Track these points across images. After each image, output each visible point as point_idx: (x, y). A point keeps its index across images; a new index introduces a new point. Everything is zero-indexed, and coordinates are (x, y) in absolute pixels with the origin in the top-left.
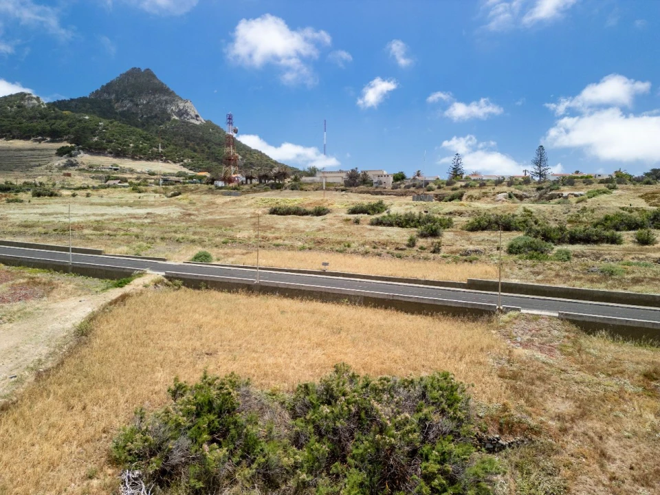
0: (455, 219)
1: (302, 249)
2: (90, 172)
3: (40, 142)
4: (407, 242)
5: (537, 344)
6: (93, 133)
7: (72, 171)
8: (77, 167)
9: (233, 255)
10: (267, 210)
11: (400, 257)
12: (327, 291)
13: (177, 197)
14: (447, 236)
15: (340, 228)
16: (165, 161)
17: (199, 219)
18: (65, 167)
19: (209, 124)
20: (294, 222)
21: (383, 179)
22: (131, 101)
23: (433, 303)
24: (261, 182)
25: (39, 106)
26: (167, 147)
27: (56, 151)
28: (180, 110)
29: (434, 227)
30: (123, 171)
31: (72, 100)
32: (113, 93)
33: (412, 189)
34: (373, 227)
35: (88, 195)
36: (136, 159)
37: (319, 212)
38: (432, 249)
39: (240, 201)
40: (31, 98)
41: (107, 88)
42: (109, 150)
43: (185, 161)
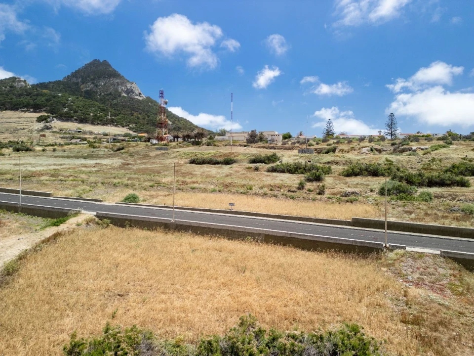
0: (333, 167)
1: (213, 191)
2: (60, 133)
3: (25, 113)
4: (297, 186)
5: (427, 283)
6: (64, 106)
7: (47, 133)
8: (51, 130)
9: (157, 196)
10: (187, 160)
11: (293, 198)
12: (233, 229)
13: (120, 151)
14: (328, 180)
15: (244, 174)
16: (116, 126)
17: (135, 168)
18: (42, 130)
19: (149, 99)
20: (208, 170)
21: (275, 138)
22: (93, 83)
23: (326, 241)
24: (184, 140)
25: (26, 86)
26: (118, 115)
27: (36, 119)
28: (128, 89)
29: (318, 173)
30: (85, 133)
31: (50, 82)
32: (80, 78)
33: (297, 145)
34: (269, 173)
35: (54, 150)
36: (95, 124)
37: (228, 162)
38: (318, 191)
39: (168, 154)
40: (20, 81)
41: (75, 74)
42: (75, 118)
43: (131, 126)
